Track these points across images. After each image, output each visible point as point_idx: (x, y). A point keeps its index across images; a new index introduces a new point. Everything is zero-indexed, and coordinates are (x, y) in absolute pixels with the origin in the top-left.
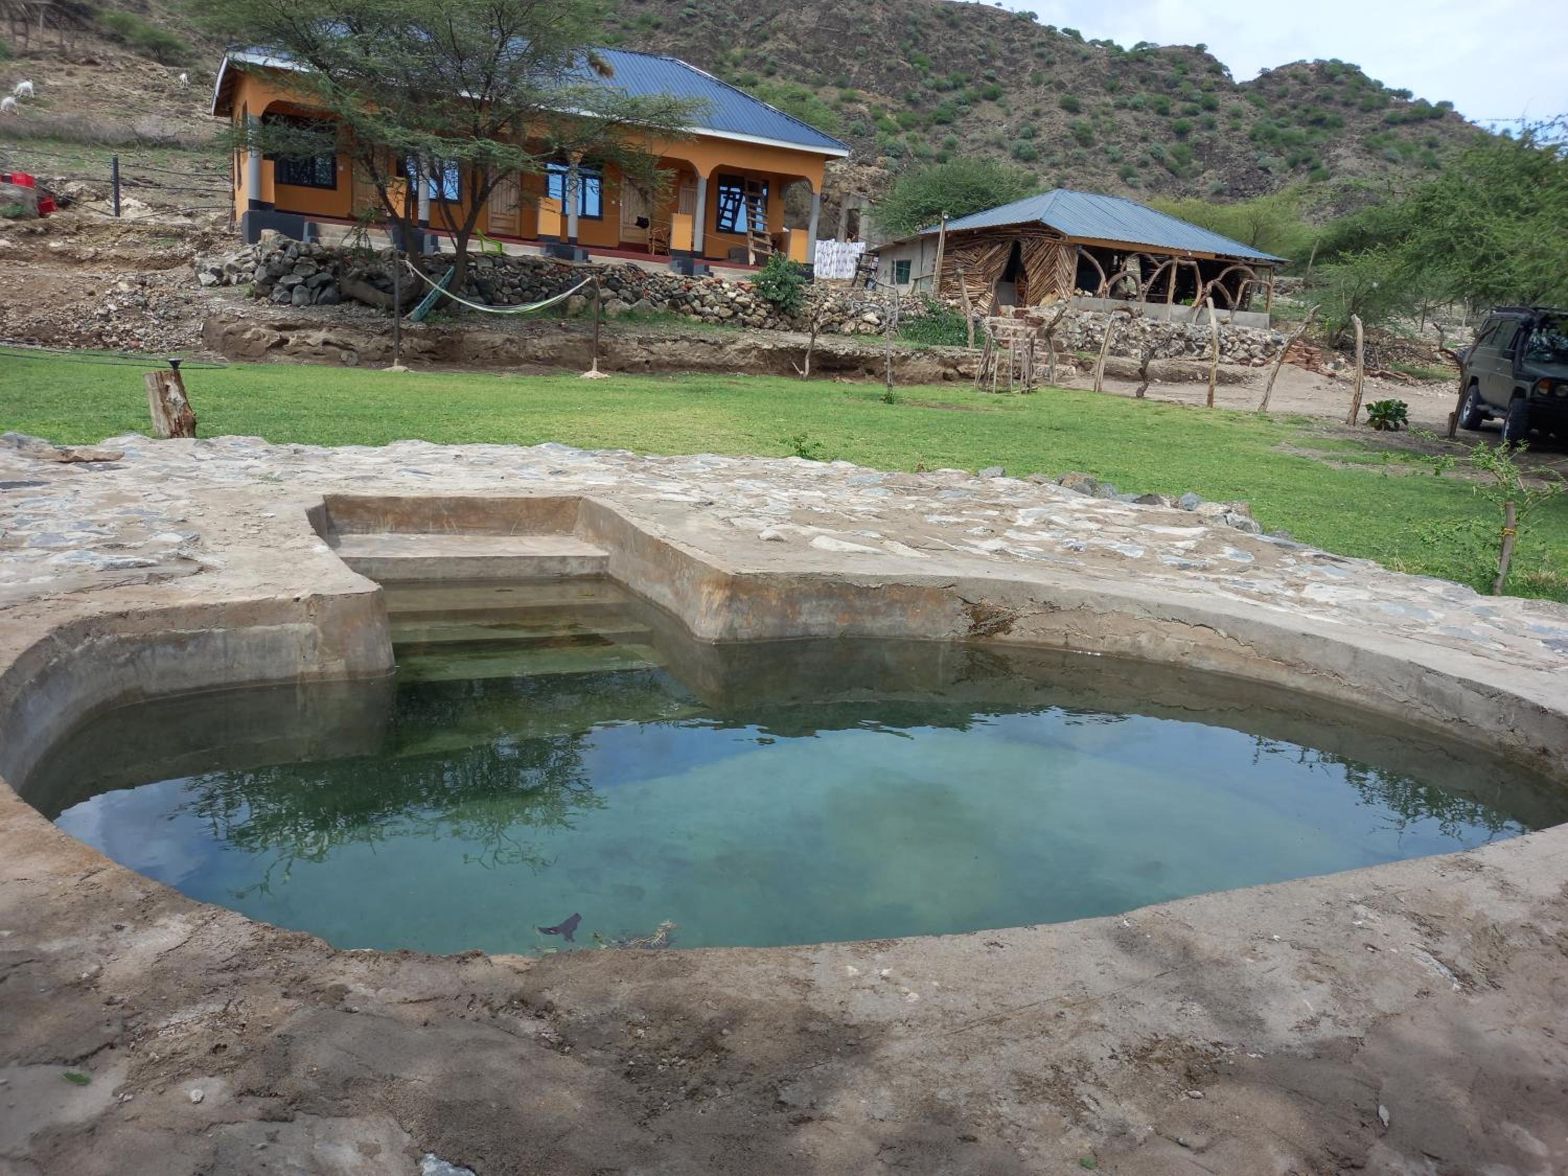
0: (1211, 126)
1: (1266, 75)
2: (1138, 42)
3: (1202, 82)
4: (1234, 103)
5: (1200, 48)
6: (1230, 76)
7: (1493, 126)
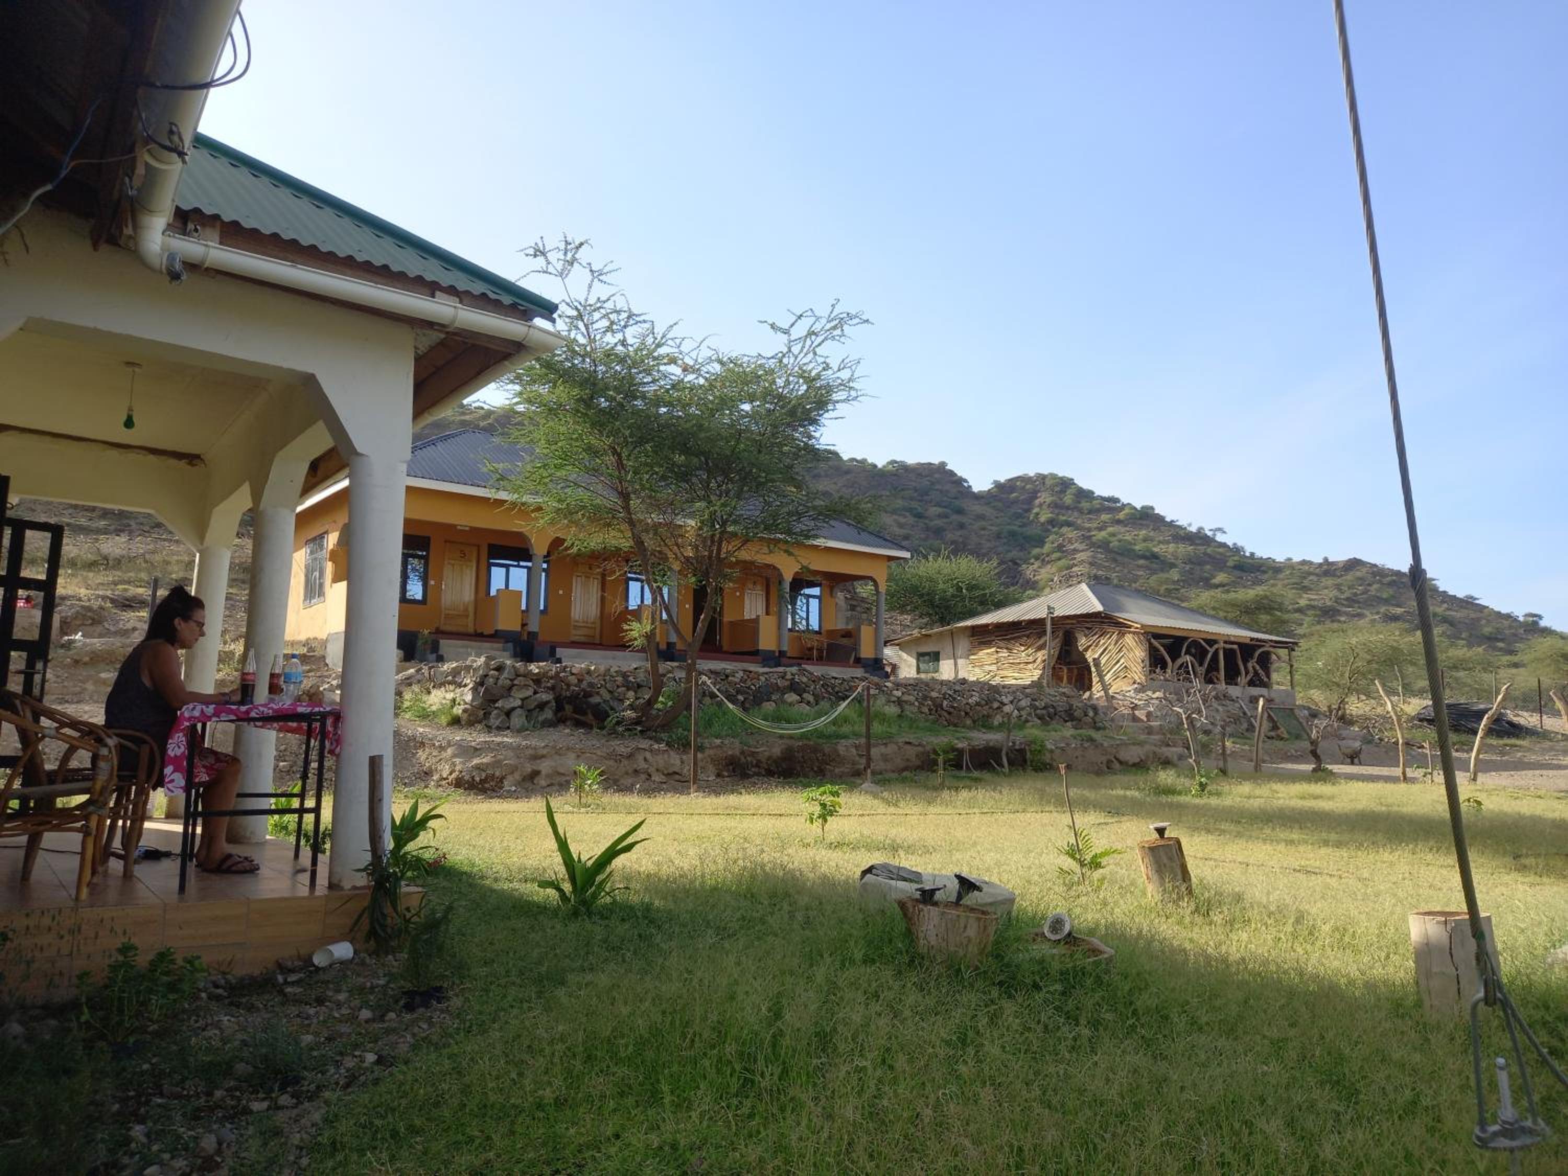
0: (962, 526)
1: (999, 486)
2: (889, 460)
3: (947, 491)
4: (978, 508)
5: (943, 464)
6: (970, 487)
7: (1190, 525)
